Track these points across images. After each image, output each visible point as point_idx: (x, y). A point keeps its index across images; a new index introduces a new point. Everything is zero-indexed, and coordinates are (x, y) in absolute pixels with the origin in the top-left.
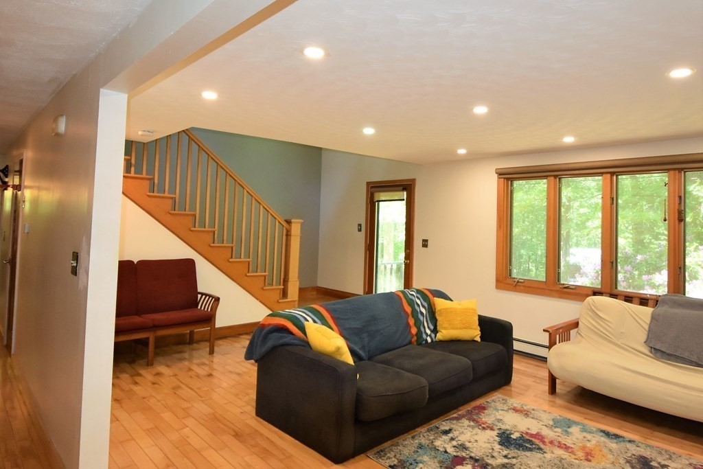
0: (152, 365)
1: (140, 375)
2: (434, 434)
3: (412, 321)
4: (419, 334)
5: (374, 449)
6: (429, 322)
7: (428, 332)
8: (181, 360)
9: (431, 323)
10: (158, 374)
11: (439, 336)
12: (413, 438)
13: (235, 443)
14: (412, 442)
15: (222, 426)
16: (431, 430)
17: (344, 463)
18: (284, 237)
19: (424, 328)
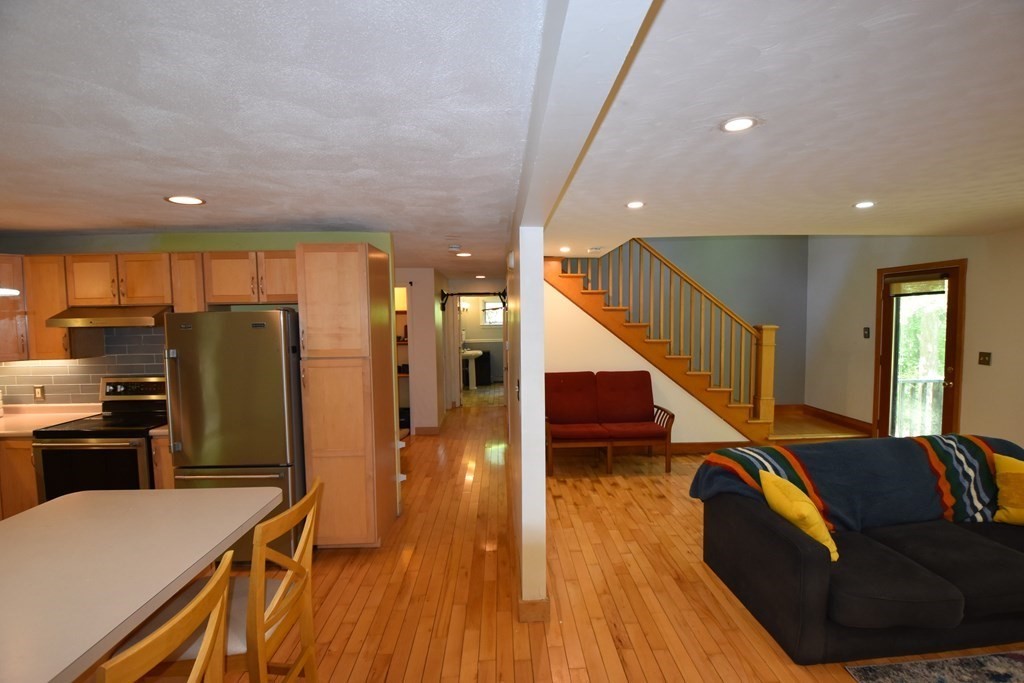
0: (611, 473)
1: (599, 482)
2: (972, 673)
3: (946, 487)
4: (959, 507)
5: (859, 662)
6: (981, 490)
7: (979, 506)
8: (639, 473)
9: (985, 491)
10: (615, 485)
11: (1000, 515)
12: (930, 666)
13: (674, 588)
14: (927, 673)
15: (664, 562)
16: (968, 664)
17: (809, 667)
18: (754, 347)
19: (971, 498)
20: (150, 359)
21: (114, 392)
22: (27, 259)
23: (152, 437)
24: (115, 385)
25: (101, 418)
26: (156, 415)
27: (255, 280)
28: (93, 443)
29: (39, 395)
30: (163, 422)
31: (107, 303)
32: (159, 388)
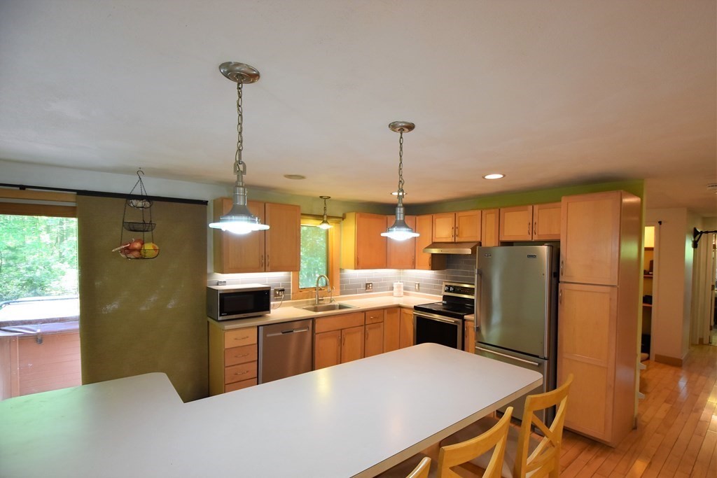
20: (466, 274)
21: (448, 291)
22: (417, 218)
23: (465, 320)
24: (449, 287)
25: (441, 304)
26: (467, 307)
27: (531, 225)
28: (437, 317)
29: (417, 288)
30: (471, 312)
31: (449, 240)
32: (470, 291)
